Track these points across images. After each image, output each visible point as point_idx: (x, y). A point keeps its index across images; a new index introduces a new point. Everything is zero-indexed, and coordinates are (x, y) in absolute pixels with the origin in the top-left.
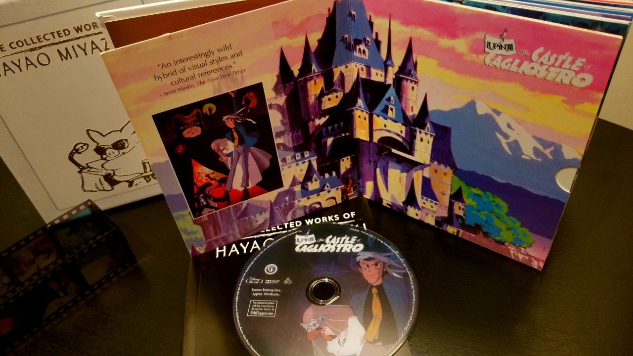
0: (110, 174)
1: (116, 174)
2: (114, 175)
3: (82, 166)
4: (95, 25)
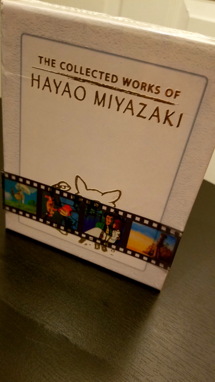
4: (144, 86)
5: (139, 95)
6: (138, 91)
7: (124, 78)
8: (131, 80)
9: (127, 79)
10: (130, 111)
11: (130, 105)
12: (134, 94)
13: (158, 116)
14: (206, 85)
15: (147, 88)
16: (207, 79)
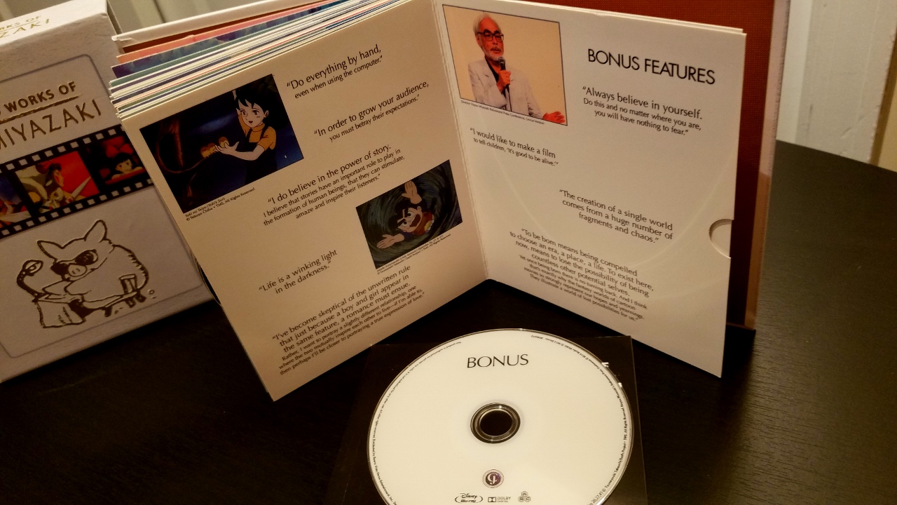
0: (78, 300)
1: (85, 299)
2: (84, 301)
3: (37, 293)
4: (32, 99)
5: (35, 111)
6: (30, 108)
7: (5, 105)
8: (14, 103)
9: (10, 104)
10: (39, 131)
11: (34, 126)
12: (29, 113)
13: (72, 118)
14: (92, 60)
15: (37, 99)
16: (87, 55)
